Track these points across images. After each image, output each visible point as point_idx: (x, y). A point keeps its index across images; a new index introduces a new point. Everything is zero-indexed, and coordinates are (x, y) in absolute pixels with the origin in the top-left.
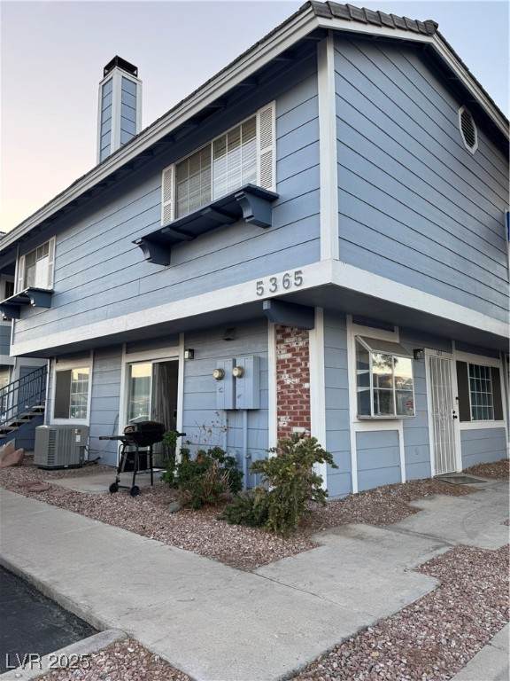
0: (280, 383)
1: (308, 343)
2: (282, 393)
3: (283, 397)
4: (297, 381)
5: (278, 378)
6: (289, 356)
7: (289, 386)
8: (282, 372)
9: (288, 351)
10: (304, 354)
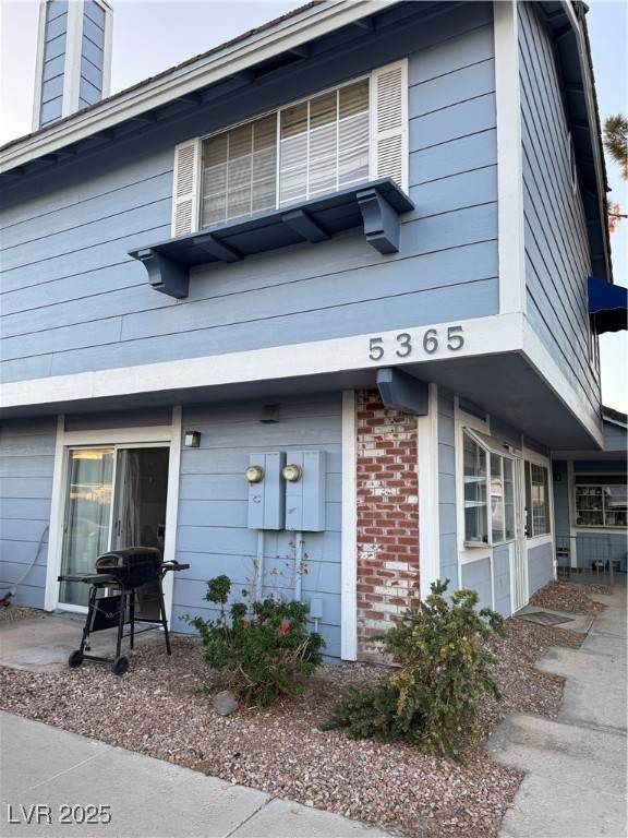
0: (363, 493)
1: (415, 436)
2: (367, 508)
3: (367, 515)
4: (395, 491)
5: (359, 485)
6: (381, 453)
7: (379, 499)
8: (367, 477)
9: (379, 446)
10: (408, 452)
